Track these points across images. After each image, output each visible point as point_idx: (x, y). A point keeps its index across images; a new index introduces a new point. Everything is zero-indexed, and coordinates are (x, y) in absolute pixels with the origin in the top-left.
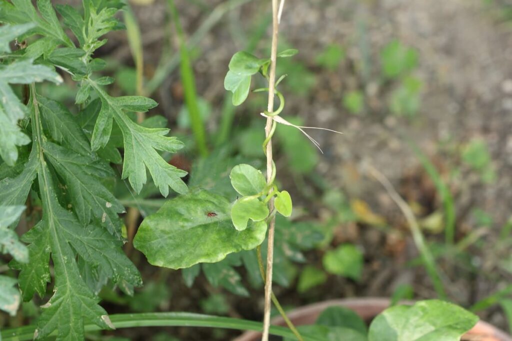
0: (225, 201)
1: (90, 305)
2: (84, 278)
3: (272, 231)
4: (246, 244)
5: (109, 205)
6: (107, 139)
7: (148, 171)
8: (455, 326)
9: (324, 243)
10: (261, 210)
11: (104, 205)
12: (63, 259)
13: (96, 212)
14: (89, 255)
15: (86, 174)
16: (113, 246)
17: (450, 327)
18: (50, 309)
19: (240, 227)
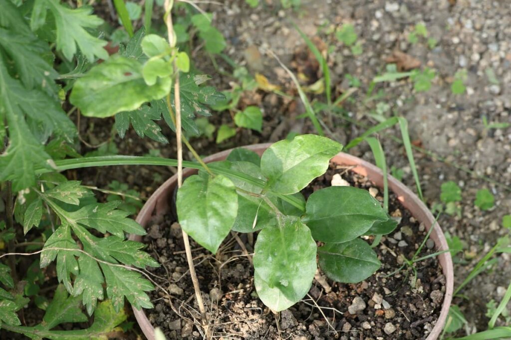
0: (138, 63)
1: (38, 152)
2: (33, 132)
3: (177, 86)
4: (156, 95)
5: (47, 73)
6: (43, 21)
7: (76, 43)
8: (325, 153)
9: (233, 106)
10: (166, 69)
11: (43, 74)
12: (14, 117)
13: (38, 80)
14: (34, 114)
15: (27, 50)
16: (53, 106)
17: (322, 154)
18: (7, 157)
19: (150, 82)
